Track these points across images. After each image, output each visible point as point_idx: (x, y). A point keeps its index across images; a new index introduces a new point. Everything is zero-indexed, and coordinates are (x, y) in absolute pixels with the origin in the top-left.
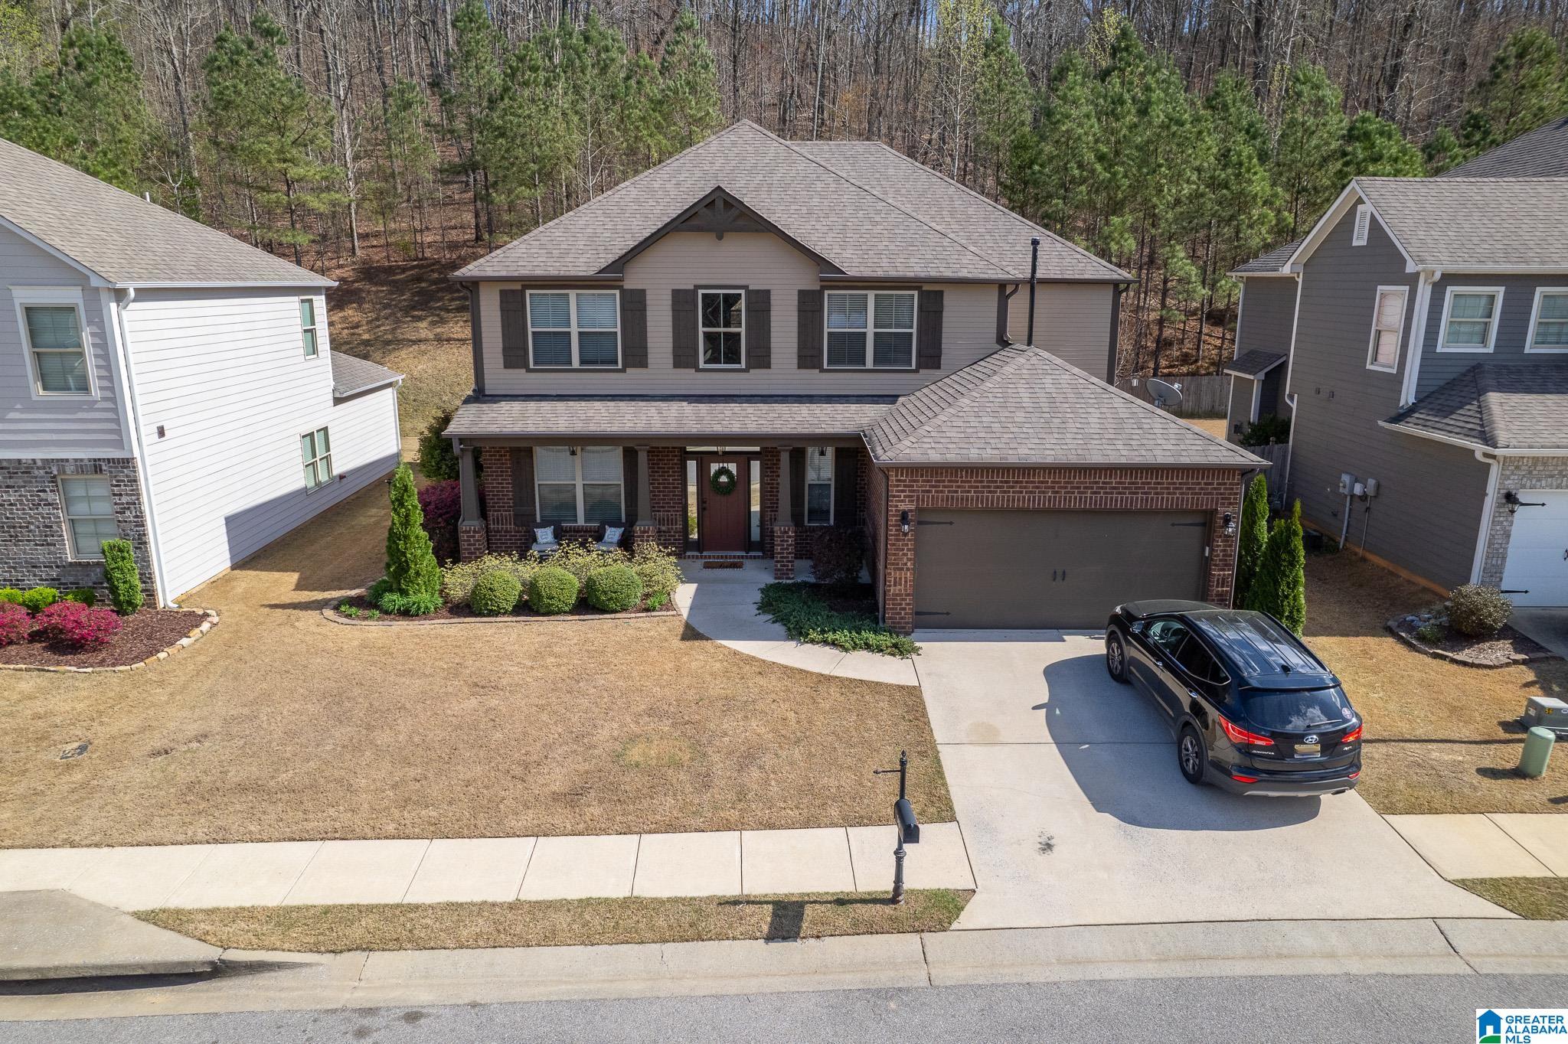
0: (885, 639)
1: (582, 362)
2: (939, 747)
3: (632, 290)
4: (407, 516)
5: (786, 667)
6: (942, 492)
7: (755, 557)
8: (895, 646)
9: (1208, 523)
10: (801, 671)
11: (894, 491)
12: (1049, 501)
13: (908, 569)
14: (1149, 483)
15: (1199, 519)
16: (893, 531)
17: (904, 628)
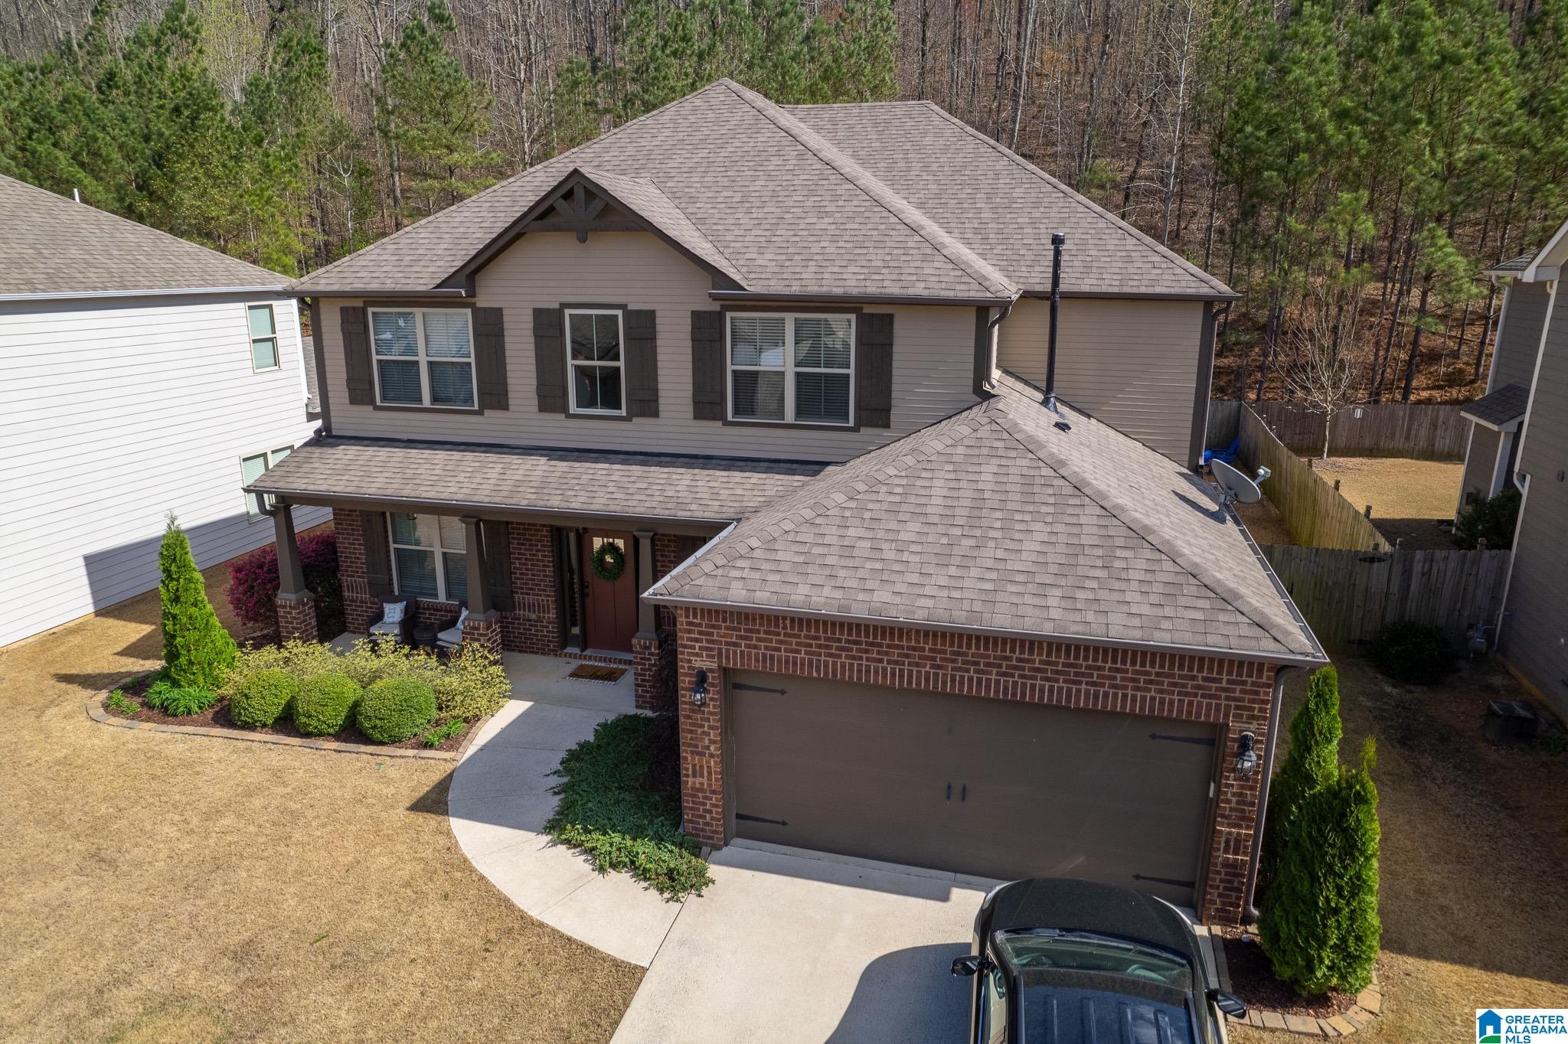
1: (435, 399)
3: (487, 309)
6: (755, 647)
8: (673, 872)
9: (1213, 744)
11: (684, 638)
12: (927, 679)
13: (712, 756)
14: (1099, 668)
15: (1192, 734)
17: (711, 838)
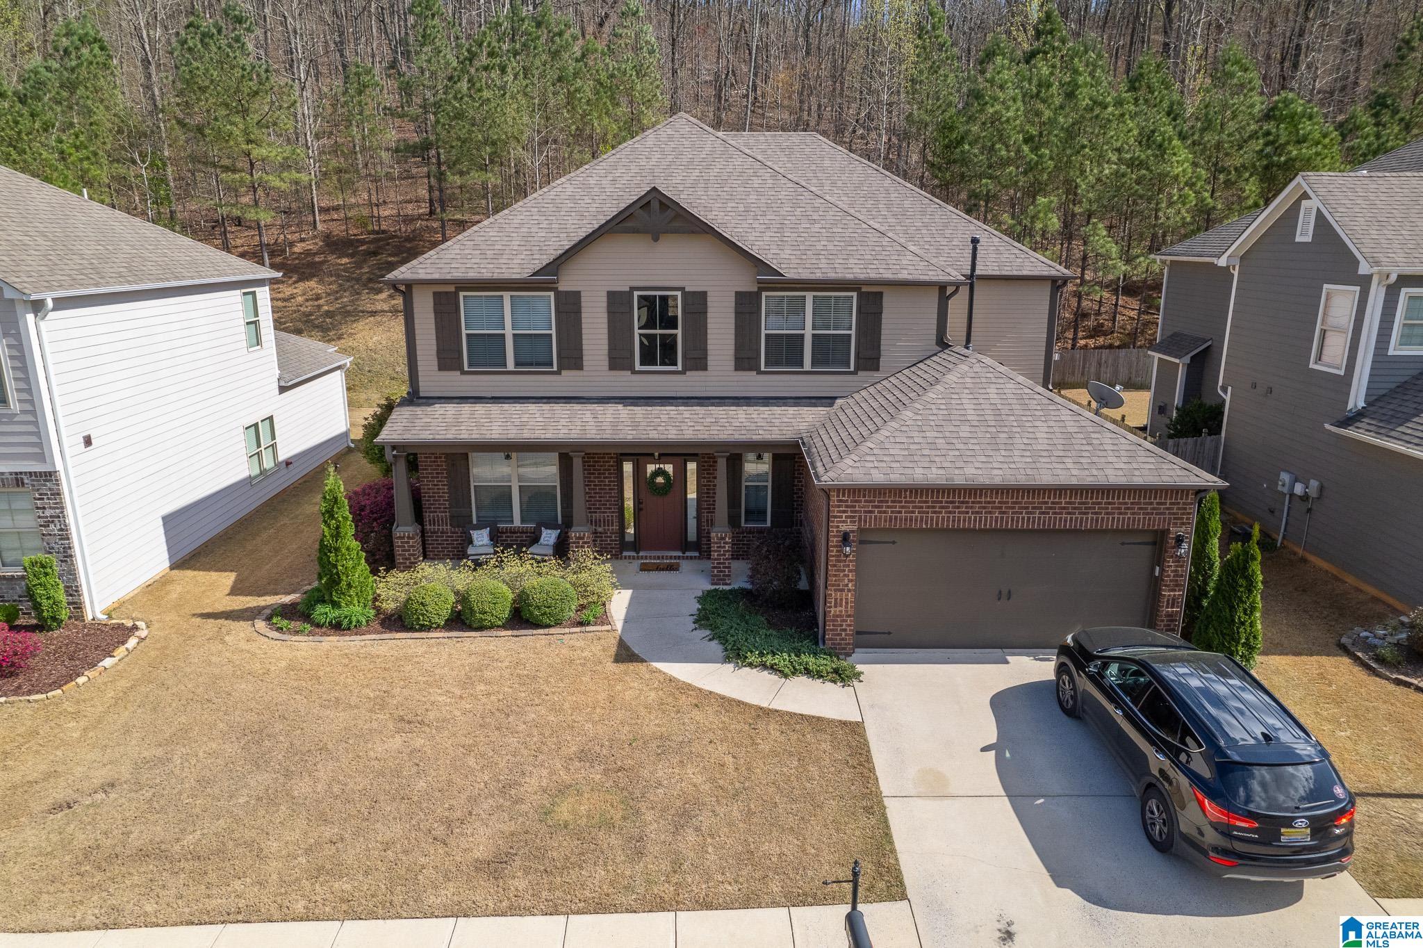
0: (825, 663)
1: (517, 364)
2: (886, 802)
3: (567, 292)
4: (338, 528)
5: (723, 698)
6: (885, 512)
7: (691, 558)
8: (836, 671)
9: (1159, 543)
10: (739, 703)
11: (835, 511)
12: (996, 521)
13: (849, 590)
14: (1099, 503)
15: (1149, 539)
16: (834, 551)
17: (845, 649)
